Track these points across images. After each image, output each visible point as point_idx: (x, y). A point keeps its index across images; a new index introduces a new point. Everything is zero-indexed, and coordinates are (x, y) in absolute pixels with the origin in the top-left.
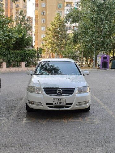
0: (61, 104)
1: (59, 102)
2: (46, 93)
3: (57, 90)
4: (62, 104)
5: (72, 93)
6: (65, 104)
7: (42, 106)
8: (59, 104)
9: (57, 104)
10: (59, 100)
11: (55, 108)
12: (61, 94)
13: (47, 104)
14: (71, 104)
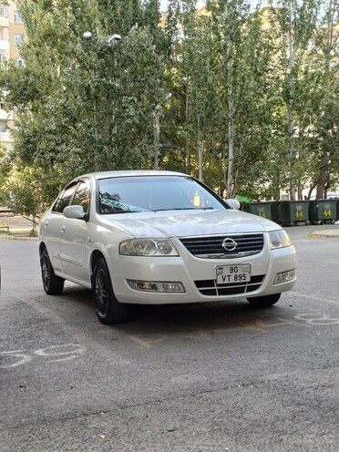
0: (238, 281)
1: (234, 274)
2: (193, 253)
3: (222, 242)
4: (242, 281)
5: (261, 248)
6: (248, 279)
7: (185, 292)
8: (232, 281)
9: (226, 282)
10: (233, 268)
11: (220, 294)
12: (236, 251)
13: (198, 283)
14: (260, 278)
